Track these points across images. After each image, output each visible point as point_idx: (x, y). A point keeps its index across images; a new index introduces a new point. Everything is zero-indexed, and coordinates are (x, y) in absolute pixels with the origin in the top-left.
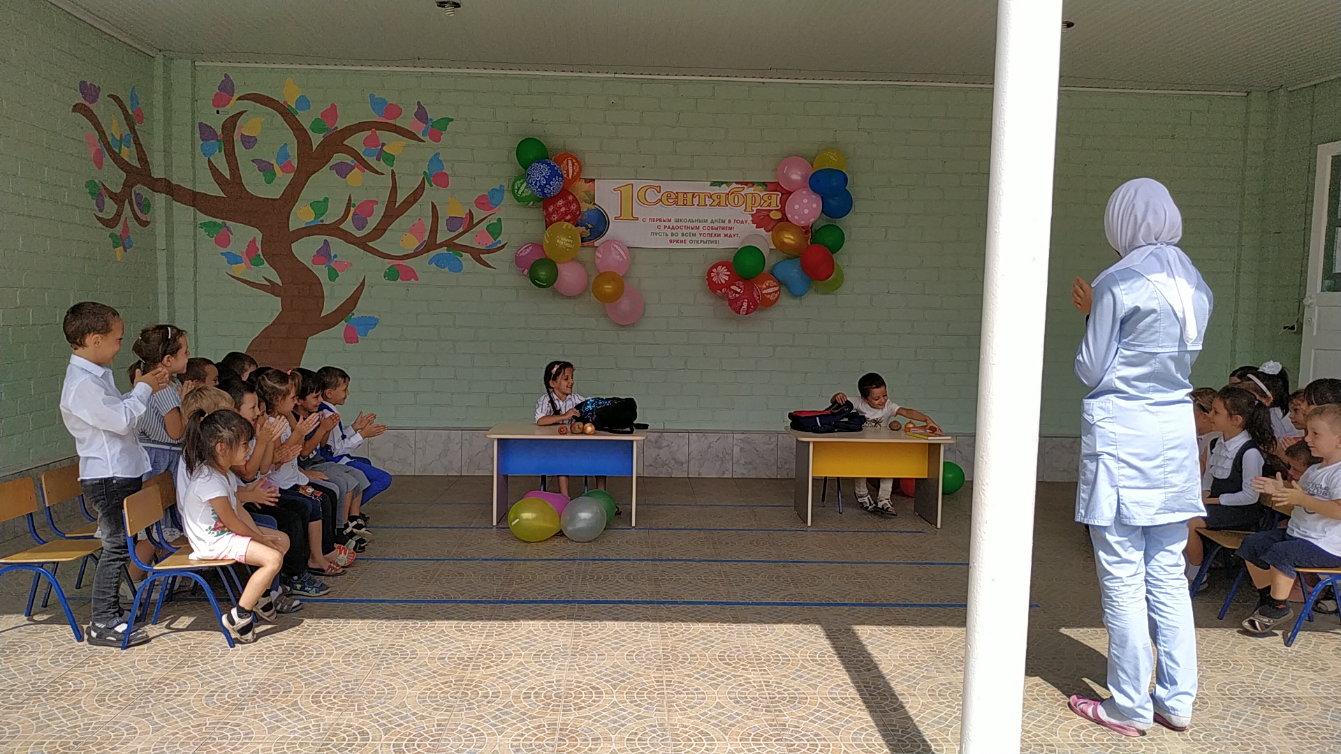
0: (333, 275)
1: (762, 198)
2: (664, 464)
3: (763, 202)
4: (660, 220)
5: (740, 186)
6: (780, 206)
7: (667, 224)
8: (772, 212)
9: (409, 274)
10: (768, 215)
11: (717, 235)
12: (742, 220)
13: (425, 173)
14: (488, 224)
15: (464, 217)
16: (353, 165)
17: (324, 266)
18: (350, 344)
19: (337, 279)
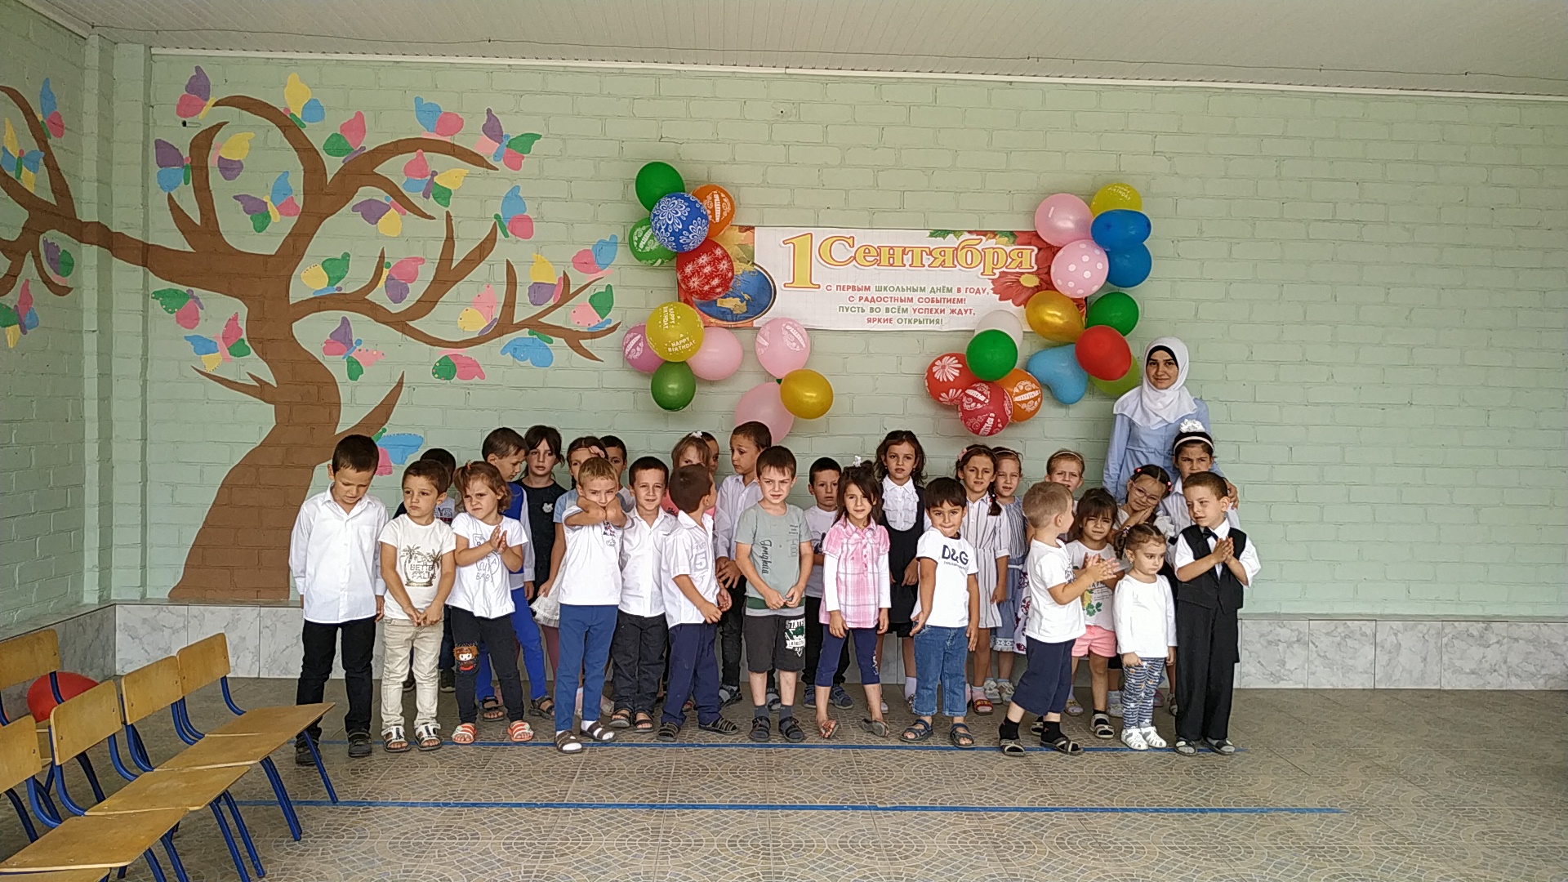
0: (355, 370)
1: (1008, 255)
3: (1009, 260)
4: (853, 288)
5: (975, 237)
6: (1035, 268)
8: (1023, 276)
9: (472, 370)
10: (1018, 281)
11: (939, 311)
12: (978, 289)
13: (497, 217)
14: (593, 294)
15: (556, 283)
16: (388, 203)
17: (342, 356)
18: (378, 476)
19: (360, 377)
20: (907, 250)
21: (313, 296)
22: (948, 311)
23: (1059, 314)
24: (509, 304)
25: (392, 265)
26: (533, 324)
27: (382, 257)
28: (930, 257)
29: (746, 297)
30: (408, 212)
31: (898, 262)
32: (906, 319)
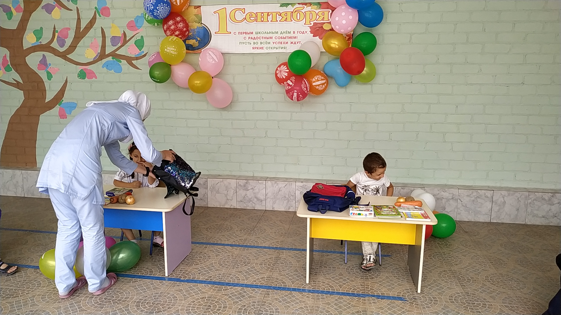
0: (50, 76)
1: (317, 14)
4: (246, 33)
8: (324, 25)
9: (91, 75)
10: (322, 27)
11: (285, 43)
12: (303, 31)
13: (96, 8)
14: (135, 40)
15: (121, 36)
16: (54, 5)
17: (44, 70)
18: (62, 119)
19: (52, 79)
20: (269, 14)
21: (31, 46)
22: (289, 43)
23: (337, 43)
24: (104, 46)
25: (59, 31)
26: (113, 54)
27: (55, 28)
28: (280, 16)
29: (199, 39)
30: (62, 8)
32: (270, 47)
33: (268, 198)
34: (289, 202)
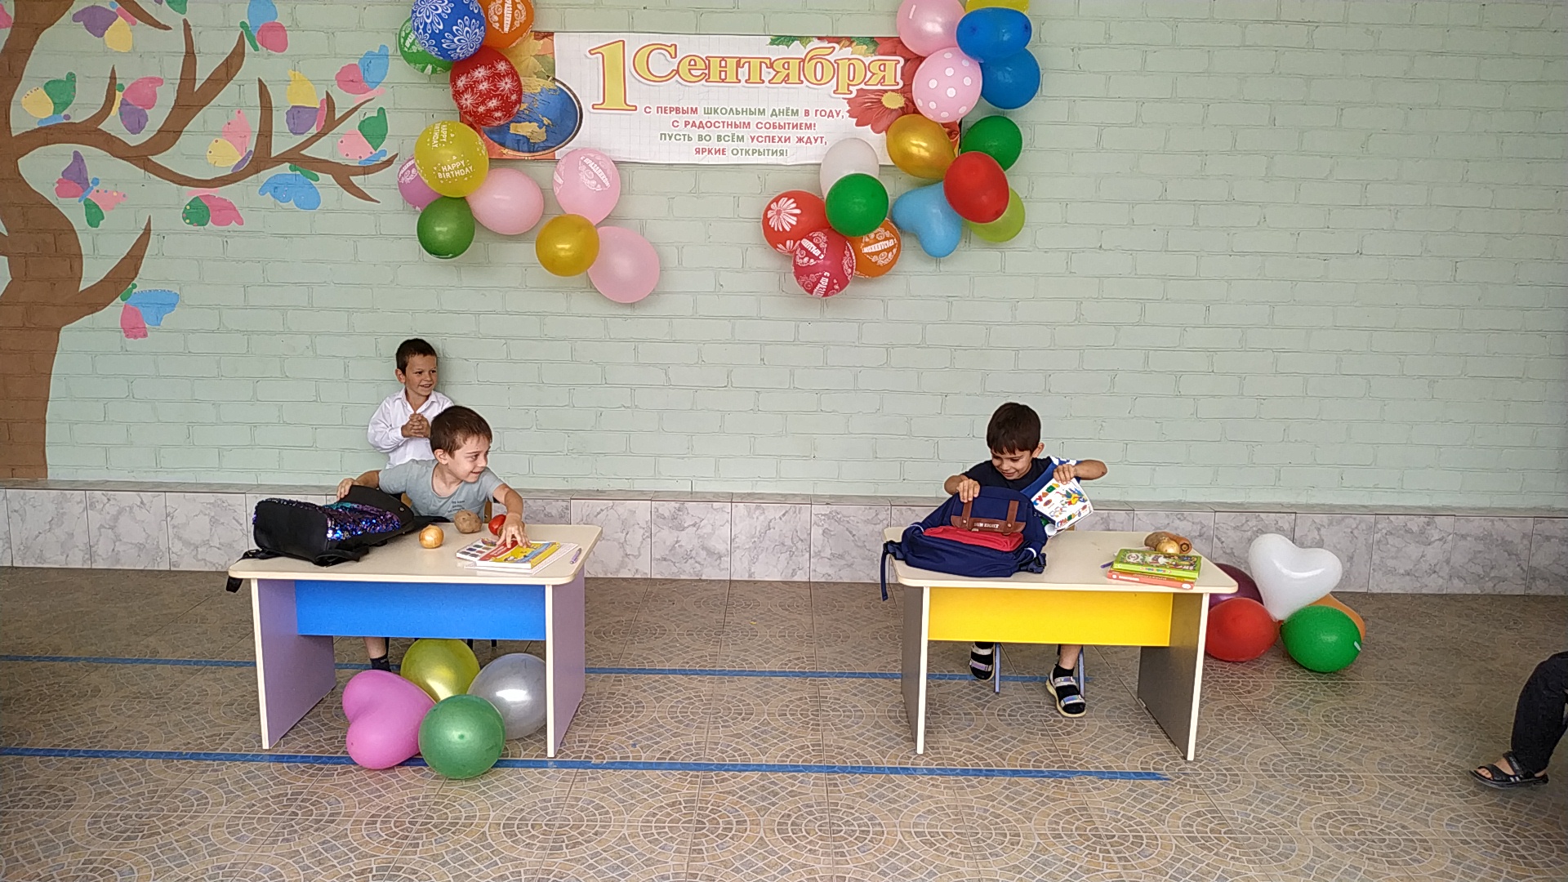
0: (94, 215)
1: (867, 68)
2: (688, 557)
3: (869, 75)
4: (677, 110)
5: (826, 44)
6: (901, 84)
7: (691, 117)
8: (886, 95)
9: (227, 214)
10: (880, 101)
11: (783, 139)
12: (831, 111)
13: (243, 24)
14: (362, 119)
15: (318, 106)
16: (114, 10)
17: (78, 199)
18: (132, 339)
19: (101, 222)
20: (743, 61)
21: (37, 127)
22: (794, 139)
23: (924, 144)
24: (265, 134)
25: (126, 88)
26: (294, 157)
27: (113, 78)
28: (771, 70)
29: (546, 121)
30: (139, 22)
31: (731, 77)
32: (742, 150)
33: (738, 547)
34: (794, 557)
